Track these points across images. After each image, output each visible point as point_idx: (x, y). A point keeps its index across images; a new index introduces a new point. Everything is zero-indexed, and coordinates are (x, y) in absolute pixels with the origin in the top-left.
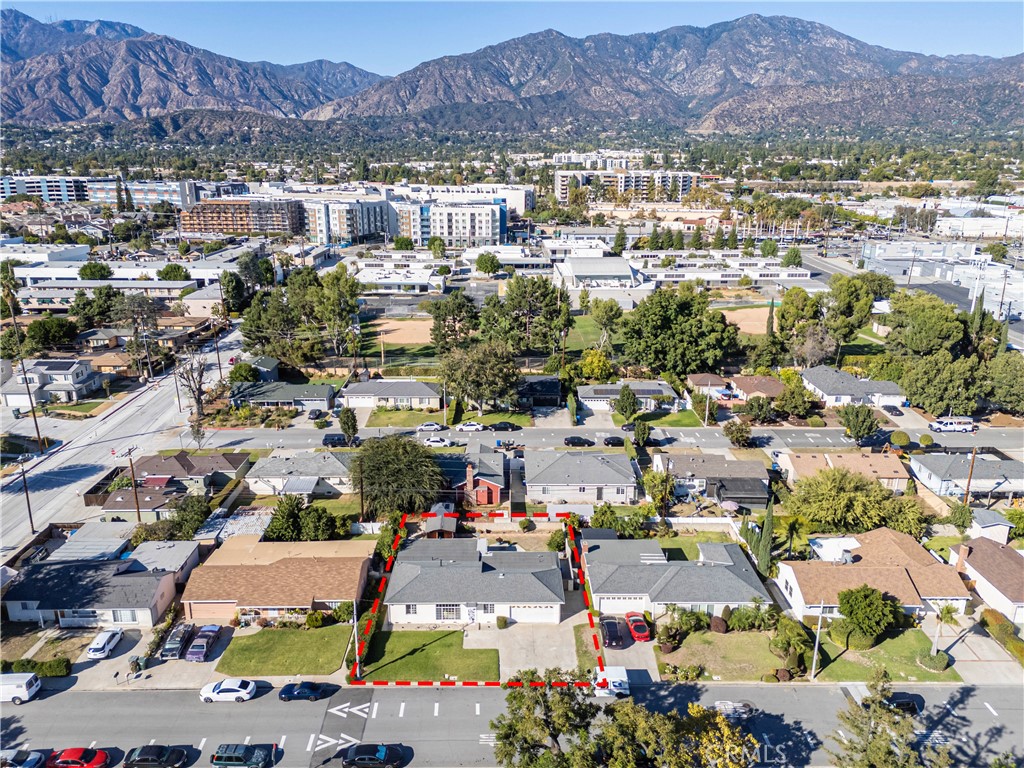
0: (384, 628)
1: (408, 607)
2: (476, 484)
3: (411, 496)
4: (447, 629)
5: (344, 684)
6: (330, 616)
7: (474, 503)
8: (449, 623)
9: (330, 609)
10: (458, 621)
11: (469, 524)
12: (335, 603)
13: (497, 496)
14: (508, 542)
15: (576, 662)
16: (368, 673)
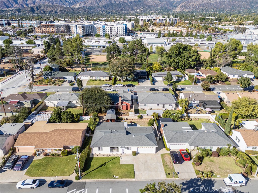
0: (91, 156)
1: (99, 148)
2: (122, 103)
3: (100, 107)
4: (114, 156)
5: (75, 180)
6: (70, 151)
7: (122, 109)
8: (114, 154)
9: (71, 149)
10: (118, 153)
11: (120, 117)
12: (72, 146)
13: (129, 107)
14: (134, 123)
15: (163, 170)
16: (84, 175)
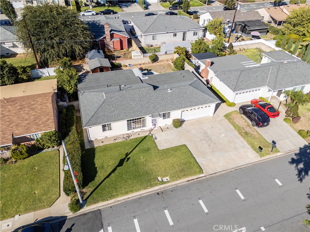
0: (87, 146)
1: (104, 127)
2: (112, 36)
4: (138, 136)
5: (70, 214)
6: (33, 146)
7: (112, 50)
8: (138, 132)
9: (33, 140)
11: (117, 62)
13: (125, 44)
14: (147, 70)
15: (245, 143)
16: (88, 194)
